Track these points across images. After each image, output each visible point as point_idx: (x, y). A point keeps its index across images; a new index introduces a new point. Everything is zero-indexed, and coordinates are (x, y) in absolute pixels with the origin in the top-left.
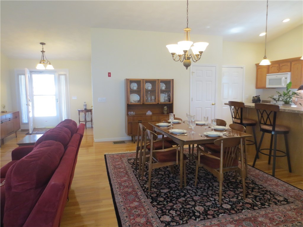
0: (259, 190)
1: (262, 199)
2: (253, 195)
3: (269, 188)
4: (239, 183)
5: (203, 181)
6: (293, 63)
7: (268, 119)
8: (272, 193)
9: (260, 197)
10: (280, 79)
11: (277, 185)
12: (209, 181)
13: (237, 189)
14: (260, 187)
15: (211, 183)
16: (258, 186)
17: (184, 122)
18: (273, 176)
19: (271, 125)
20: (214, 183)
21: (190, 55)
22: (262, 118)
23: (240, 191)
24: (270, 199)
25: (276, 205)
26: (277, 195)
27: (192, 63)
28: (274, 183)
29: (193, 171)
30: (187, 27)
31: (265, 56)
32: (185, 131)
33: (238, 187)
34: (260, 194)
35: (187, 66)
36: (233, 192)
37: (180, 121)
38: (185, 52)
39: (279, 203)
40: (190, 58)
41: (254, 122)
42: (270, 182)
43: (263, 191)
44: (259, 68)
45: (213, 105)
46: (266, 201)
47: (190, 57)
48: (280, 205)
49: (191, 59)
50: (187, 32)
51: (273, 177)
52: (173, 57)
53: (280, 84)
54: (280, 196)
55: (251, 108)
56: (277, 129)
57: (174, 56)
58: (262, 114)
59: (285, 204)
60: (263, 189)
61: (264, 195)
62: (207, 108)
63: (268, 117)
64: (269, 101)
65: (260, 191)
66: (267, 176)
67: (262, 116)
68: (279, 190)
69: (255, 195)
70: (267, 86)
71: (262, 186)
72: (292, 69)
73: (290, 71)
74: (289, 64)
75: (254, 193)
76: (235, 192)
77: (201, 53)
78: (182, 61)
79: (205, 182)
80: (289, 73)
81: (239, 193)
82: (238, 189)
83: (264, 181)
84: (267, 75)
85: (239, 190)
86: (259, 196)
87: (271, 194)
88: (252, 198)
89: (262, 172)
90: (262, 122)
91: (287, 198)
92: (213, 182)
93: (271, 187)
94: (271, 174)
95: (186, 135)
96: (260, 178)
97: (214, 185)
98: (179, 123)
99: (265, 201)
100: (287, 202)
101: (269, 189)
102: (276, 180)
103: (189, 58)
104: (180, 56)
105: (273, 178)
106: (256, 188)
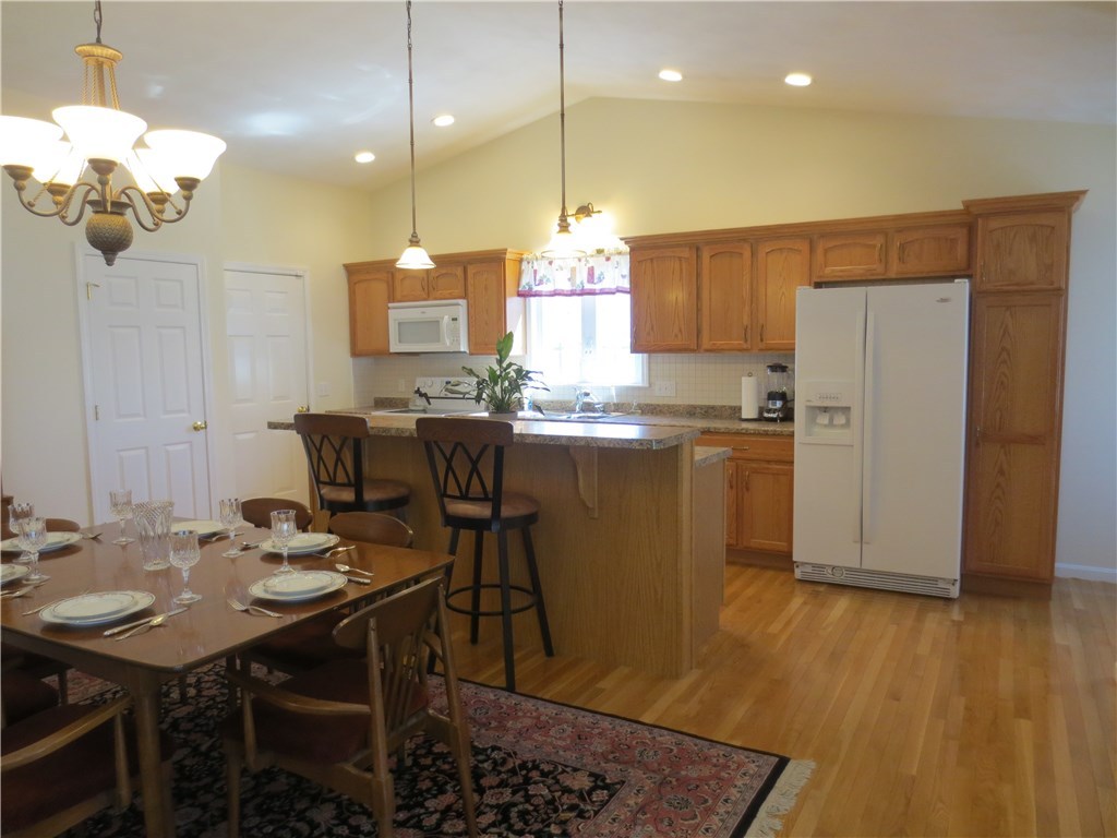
0: (500, 773)
1: (527, 812)
2: (492, 807)
3: (527, 751)
4: (415, 770)
5: (257, 820)
6: (471, 270)
7: (475, 475)
8: (546, 767)
9: (521, 807)
10: (436, 323)
11: (541, 726)
12: (287, 814)
13: (421, 805)
14: (495, 755)
15: (301, 817)
16: (488, 758)
17: (95, 538)
18: (510, 688)
19: (485, 499)
20: (314, 815)
21: (123, 192)
22: (450, 475)
23: (436, 811)
24: (554, 799)
25: (584, 818)
26: (563, 771)
27: (138, 233)
28: (528, 722)
29: (185, 785)
30: (98, 41)
31: (414, 235)
32: (142, 600)
33: (421, 793)
34: (514, 793)
35: (110, 245)
36: (413, 827)
37: (73, 538)
38: (102, 167)
39: (589, 808)
40: (125, 206)
41: (402, 491)
42: (516, 718)
43: (513, 772)
44: (359, 282)
45: (196, 428)
46: (546, 813)
47: (124, 199)
48: (596, 813)
49: (129, 212)
50: (100, 66)
51: (514, 696)
52: (19, 189)
53: (437, 338)
54: (575, 770)
55: (392, 437)
56: (507, 511)
57: (25, 183)
58: (449, 461)
59: (608, 801)
60: (510, 765)
61: (527, 791)
62: (170, 448)
63: (475, 470)
64: (401, 399)
65: (504, 776)
66: (492, 697)
67: (449, 468)
68: (559, 743)
69: (498, 806)
70: (394, 348)
71: (499, 749)
72: (470, 289)
73: (465, 296)
74: (459, 272)
75: (490, 799)
76: (421, 821)
77: (188, 185)
78: (71, 217)
79: (271, 822)
80: (463, 302)
81: (439, 824)
82: (427, 804)
83: (494, 724)
84: (390, 305)
85: (431, 804)
86: (515, 805)
87: (544, 774)
88: (493, 825)
89: (470, 685)
90: (452, 489)
91: (597, 770)
92: (306, 809)
93: (528, 744)
94: (502, 681)
95: (159, 626)
96: (477, 716)
97: (318, 825)
98: (67, 550)
99: (545, 817)
100: (606, 787)
101: (527, 756)
102: (529, 705)
103: (119, 207)
104: (55, 190)
105: (514, 699)
106: (486, 765)
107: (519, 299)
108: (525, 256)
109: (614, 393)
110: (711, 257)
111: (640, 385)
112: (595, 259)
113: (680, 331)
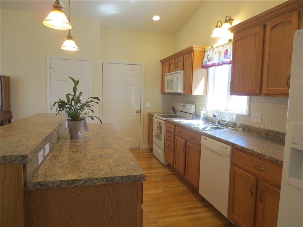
6: (185, 57)
44: (163, 66)
70: (166, 91)
74: (182, 59)
80: (182, 72)
84: (166, 74)
107: (203, 69)
108: (206, 49)
109: (234, 117)
110: (272, 28)
111: (245, 114)
112: (228, 45)
113: (252, 82)
